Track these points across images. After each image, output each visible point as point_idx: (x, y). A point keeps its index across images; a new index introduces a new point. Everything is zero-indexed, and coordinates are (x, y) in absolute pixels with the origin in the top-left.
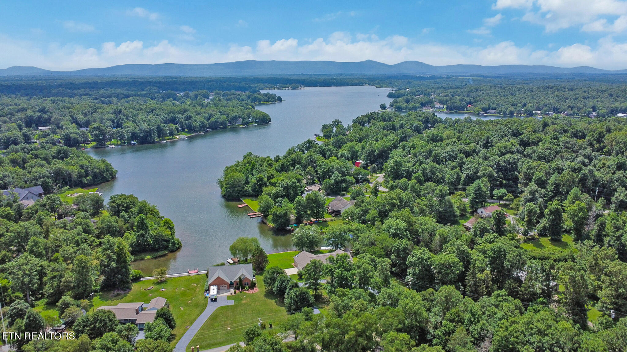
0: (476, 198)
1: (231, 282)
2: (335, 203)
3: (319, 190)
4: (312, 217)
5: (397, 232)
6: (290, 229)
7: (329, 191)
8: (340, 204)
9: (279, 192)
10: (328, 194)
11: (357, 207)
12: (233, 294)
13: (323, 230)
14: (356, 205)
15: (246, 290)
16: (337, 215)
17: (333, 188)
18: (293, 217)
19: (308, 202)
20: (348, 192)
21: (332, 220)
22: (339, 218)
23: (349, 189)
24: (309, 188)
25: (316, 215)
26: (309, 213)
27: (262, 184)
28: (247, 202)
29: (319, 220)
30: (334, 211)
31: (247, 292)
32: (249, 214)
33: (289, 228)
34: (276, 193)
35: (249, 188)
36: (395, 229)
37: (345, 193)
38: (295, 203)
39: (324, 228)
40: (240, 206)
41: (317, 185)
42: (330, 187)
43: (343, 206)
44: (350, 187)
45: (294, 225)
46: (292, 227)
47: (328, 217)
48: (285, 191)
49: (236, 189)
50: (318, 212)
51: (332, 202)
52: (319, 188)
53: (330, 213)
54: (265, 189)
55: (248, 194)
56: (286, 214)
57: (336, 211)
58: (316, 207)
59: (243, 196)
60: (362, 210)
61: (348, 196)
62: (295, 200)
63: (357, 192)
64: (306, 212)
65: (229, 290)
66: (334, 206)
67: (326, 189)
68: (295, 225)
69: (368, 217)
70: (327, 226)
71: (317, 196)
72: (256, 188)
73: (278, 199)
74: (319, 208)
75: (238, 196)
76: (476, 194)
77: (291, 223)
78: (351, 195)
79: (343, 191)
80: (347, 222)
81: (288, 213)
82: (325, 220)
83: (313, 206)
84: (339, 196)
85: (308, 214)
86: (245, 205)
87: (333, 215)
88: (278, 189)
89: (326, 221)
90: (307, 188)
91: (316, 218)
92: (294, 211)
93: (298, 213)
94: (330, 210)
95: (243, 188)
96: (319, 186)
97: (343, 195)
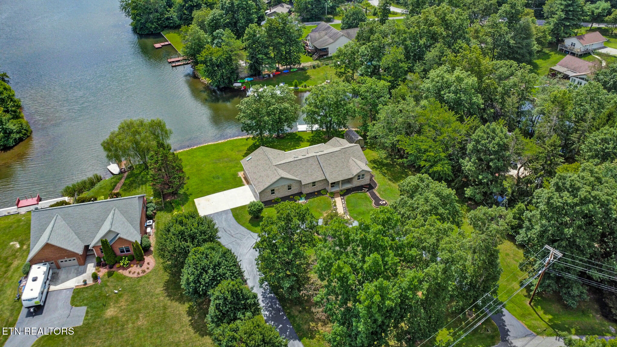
0: (566, 19)
1: (87, 247)
2: (317, 35)
3: (290, 12)
4: (279, 63)
5: (460, 98)
6: (239, 88)
7: (304, 14)
8: (326, 37)
9: (218, 17)
10: (304, 20)
11: (362, 42)
12: (90, 282)
13: (300, 88)
14: (359, 38)
15: (123, 268)
16: (322, 56)
17: (312, 9)
18: (243, 64)
19: (270, 36)
20: (336, 15)
21: (314, 67)
22: (327, 62)
23: (338, 9)
24: (273, 11)
25: (286, 58)
26: (272, 55)
27: (194, 6)
28: (171, 37)
29: (291, 68)
30: (316, 50)
31: (126, 273)
32: (169, 60)
33: (237, 85)
34: (213, 21)
35: (173, 13)
36: (455, 93)
37: (332, 16)
38: (245, 37)
39: (300, 83)
40: (158, 45)
41: (286, 6)
42: (307, 8)
43: (331, 41)
44: (338, 7)
45: (246, 80)
46: (243, 83)
47: (306, 62)
48: (229, 16)
49: (151, 16)
50: (289, 53)
51: (312, 34)
52: (288, 10)
53: (309, 53)
54: (196, 14)
55: (172, 25)
56: (229, 60)
57: (320, 50)
58: (284, 44)
59: (165, 27)
60: (373, 49)
61: (338, 21)
62: (246, 32)
63: (354, 14)
64: (266, 54)
65: (82, 267)
66: (316, 40)
67: (300, 11)
68: (249, 79)
69: (386, 60)
70: (307, 78)
71: (285, 24)
72: (185, 14)
73: (217, 31)
74: (290, 46)
75: (156, 28)
76: (567, 12)
77: (242, 75)
78: (343, 20)
79: (329, 13)
80: (343, 70)
81: (233, 58)
82: (301, 66)
83: (279, 43)
84: (323, 23)
85: (270, 58)
86: (166, 43)
87: (315, 56)
88: (217, 12)
89: (303, 69)
90: (268, 11)
91: (287, 65)
92: (245, 54)
93: (253, 57)
94: (310, 48)
95: (162, 14)
96: (290, 6)
97: (329, 20)
